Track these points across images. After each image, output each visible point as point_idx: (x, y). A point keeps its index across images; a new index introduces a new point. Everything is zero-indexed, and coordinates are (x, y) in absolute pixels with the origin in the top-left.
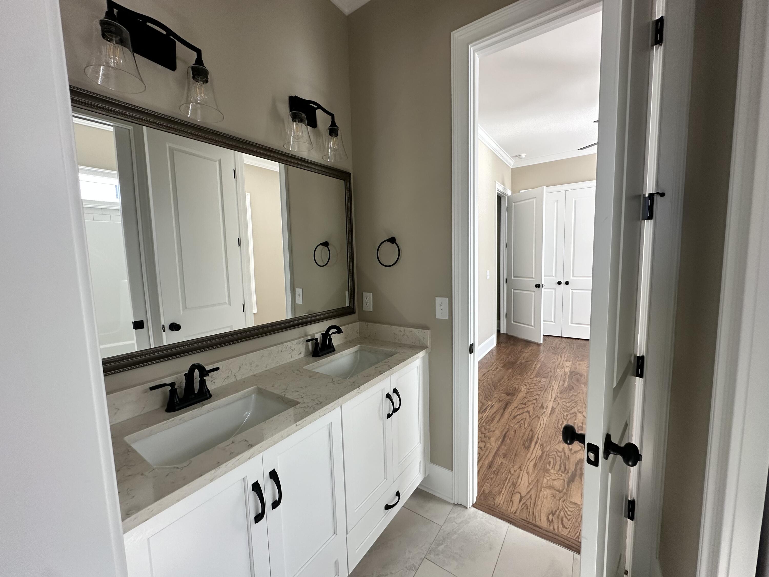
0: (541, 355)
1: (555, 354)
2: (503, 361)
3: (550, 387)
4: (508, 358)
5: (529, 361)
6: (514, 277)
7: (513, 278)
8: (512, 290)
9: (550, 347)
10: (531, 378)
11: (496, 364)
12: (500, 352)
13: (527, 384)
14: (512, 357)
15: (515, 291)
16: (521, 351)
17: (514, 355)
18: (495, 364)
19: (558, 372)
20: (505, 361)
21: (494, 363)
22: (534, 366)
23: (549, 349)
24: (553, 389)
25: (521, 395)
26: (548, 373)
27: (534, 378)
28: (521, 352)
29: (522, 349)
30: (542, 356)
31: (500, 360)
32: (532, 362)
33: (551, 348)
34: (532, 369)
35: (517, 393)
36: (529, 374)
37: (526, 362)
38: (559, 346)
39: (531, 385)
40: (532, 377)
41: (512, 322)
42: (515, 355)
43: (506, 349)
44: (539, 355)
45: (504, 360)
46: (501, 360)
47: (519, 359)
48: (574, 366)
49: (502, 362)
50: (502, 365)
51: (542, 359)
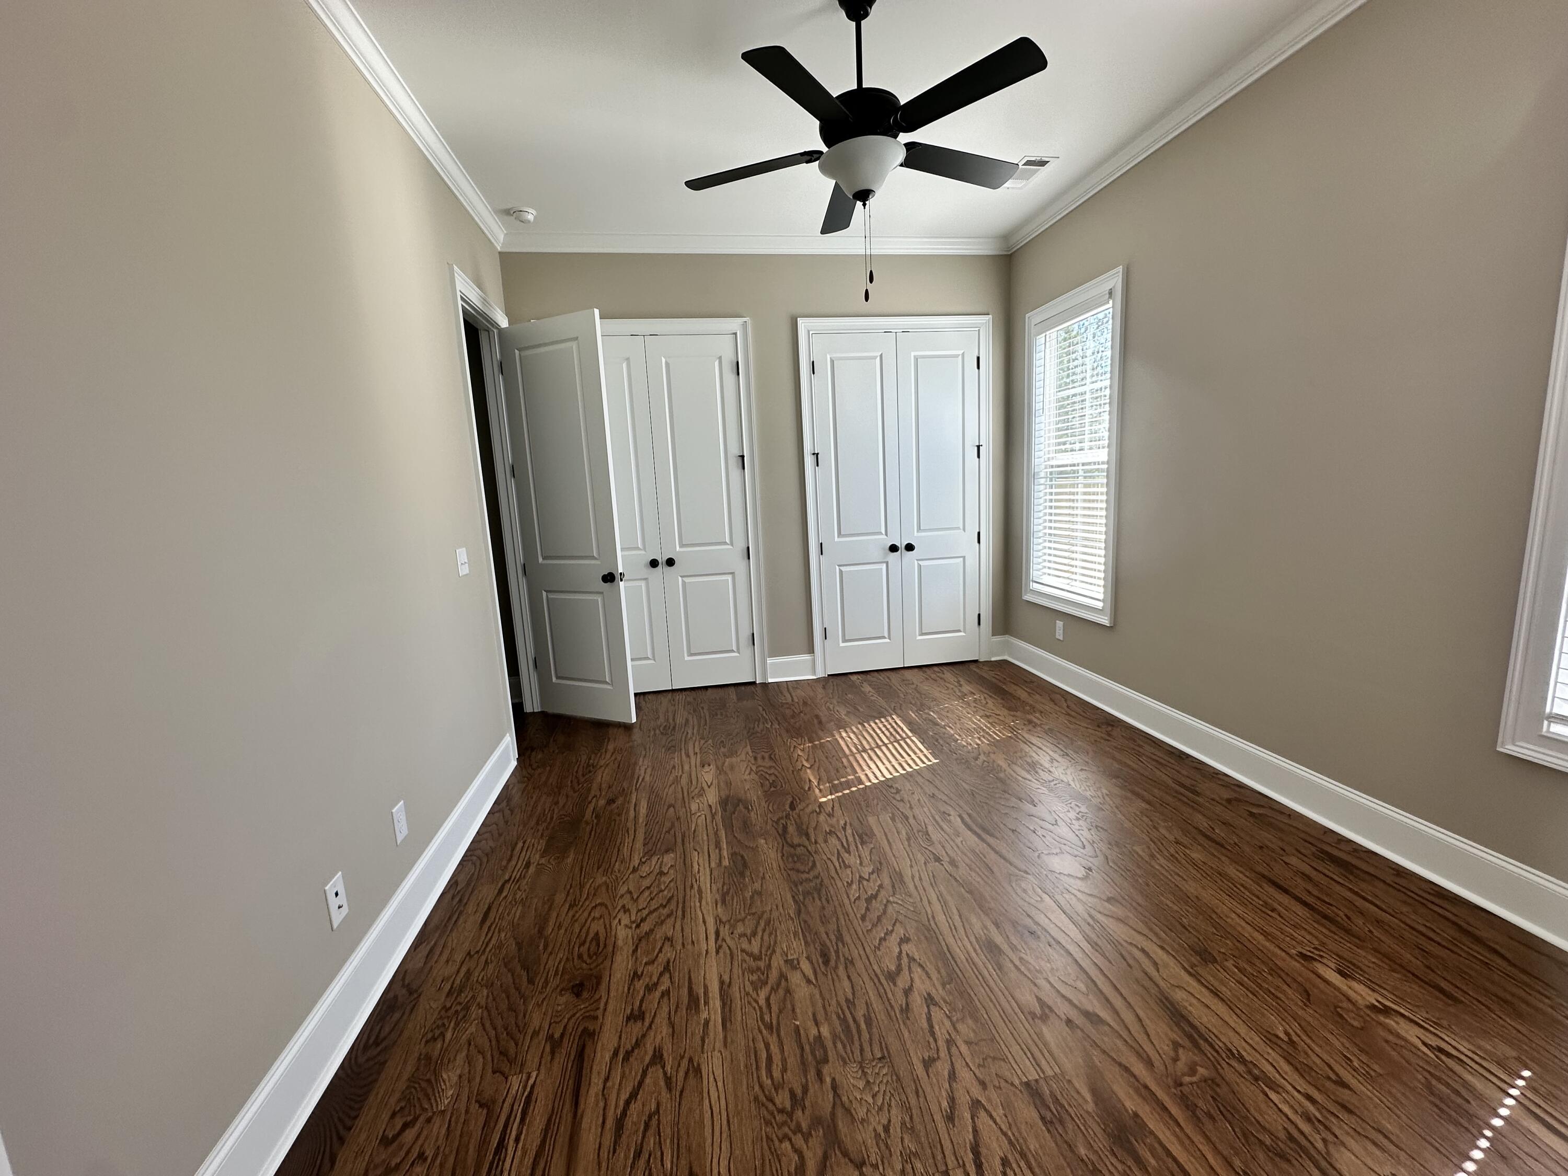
0: (640, 763)
1: (671, 748)
2: (545, 825)
3: (692, 887)
4: (557, 803)
5: (617, 798)
6: (544, 558)
7: (540, 560)
8: (544, 594)
9: (654, 730)
10: (635, 870)
11: (524, 843)
12: (530, 787)
13: (626, 900)
14: (567, 796)
15: (551, 596)
16: (588, 765)
17: (572, 787)
18: (520, 844)
19: (695, 813)
20: (549, 823)
21: (516, 844)
22: (632, 813)
23: (655, 734)
24: (700, 891)
25: (621, 966)
26: (673, 825)
27: (641, 863)
28: (590, 769)
29: (590, 759)
30: (644, 769)
31: (533, 823)
32: (625, 799)
33: (657, 731)
34: (630, 824)
35: (607, 963)
36: (625, 851)
37: (611, 801)
38: (674, 720)
39: (642, 903)
40: (636, 862)
41: (554, 679)
42: (575, 785)
43: (548, 768)
44: (635, 764)
45: (545, 821)
46: (537, 823)
47: (590, 799)
48: (722, 777)
49: (541, 828)
50: (543, 843)
51: (647, 778)
